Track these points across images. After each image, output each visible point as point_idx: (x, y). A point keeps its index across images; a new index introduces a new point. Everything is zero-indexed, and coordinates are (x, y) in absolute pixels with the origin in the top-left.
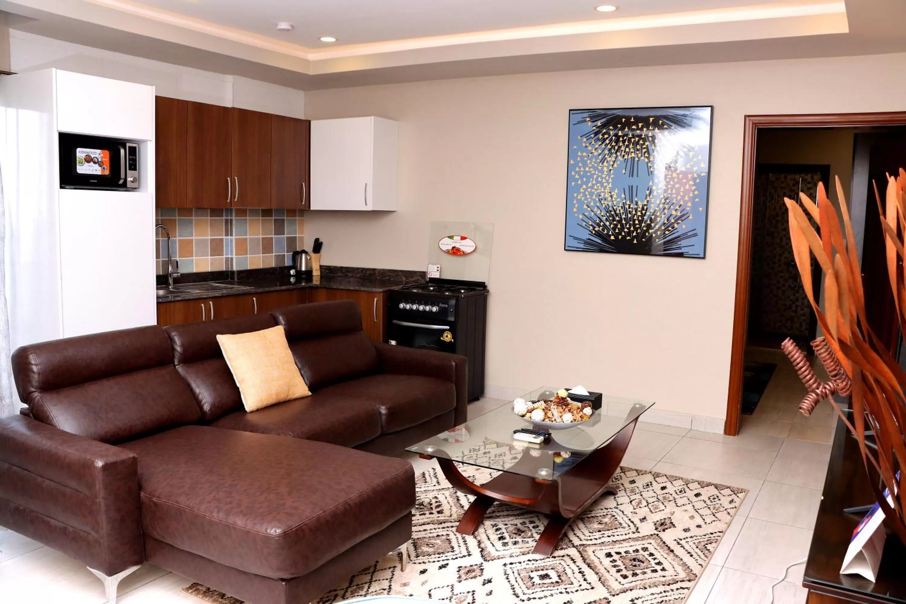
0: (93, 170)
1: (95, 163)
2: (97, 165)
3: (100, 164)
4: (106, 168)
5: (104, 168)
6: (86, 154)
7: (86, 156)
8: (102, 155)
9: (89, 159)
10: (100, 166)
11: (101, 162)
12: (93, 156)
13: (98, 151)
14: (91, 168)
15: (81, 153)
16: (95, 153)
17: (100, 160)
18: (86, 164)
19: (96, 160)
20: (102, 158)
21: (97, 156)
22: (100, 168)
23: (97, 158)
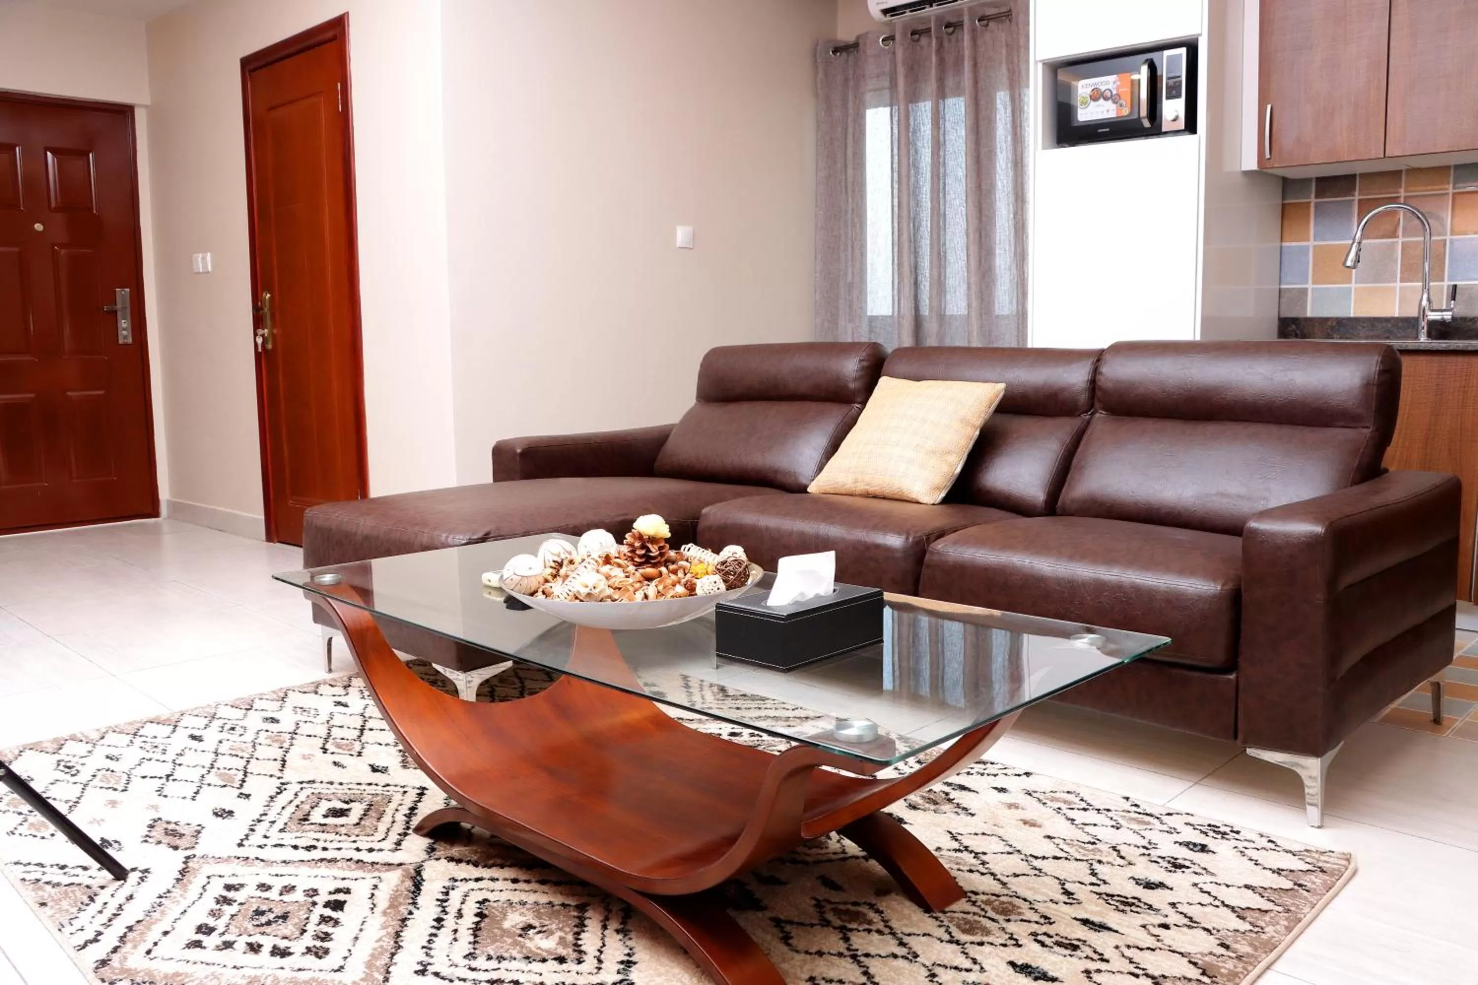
0: (1103, 112)
1: (1106, 99)
2: (1110, 102)
3: (1115, 98)
4: (1124, 104)
5: (1121, 105)
6: (1093, 87)
7: (1093, 90)
8: (1119, 83)
9: (1096, 96)
10: (1115, 102)
11: (1118, 94)
12: (1103, 88)
13: (1112, 78)
14: (1100, 109)
15: (1083, 87)
16: (1107, 83)
17: (1114, 92)
18: (1093, 103)
19: (1109, 94)
20: (1118, 89)
21: (1110, 87)
22: (1114, 106)
23: (1110, 90)
